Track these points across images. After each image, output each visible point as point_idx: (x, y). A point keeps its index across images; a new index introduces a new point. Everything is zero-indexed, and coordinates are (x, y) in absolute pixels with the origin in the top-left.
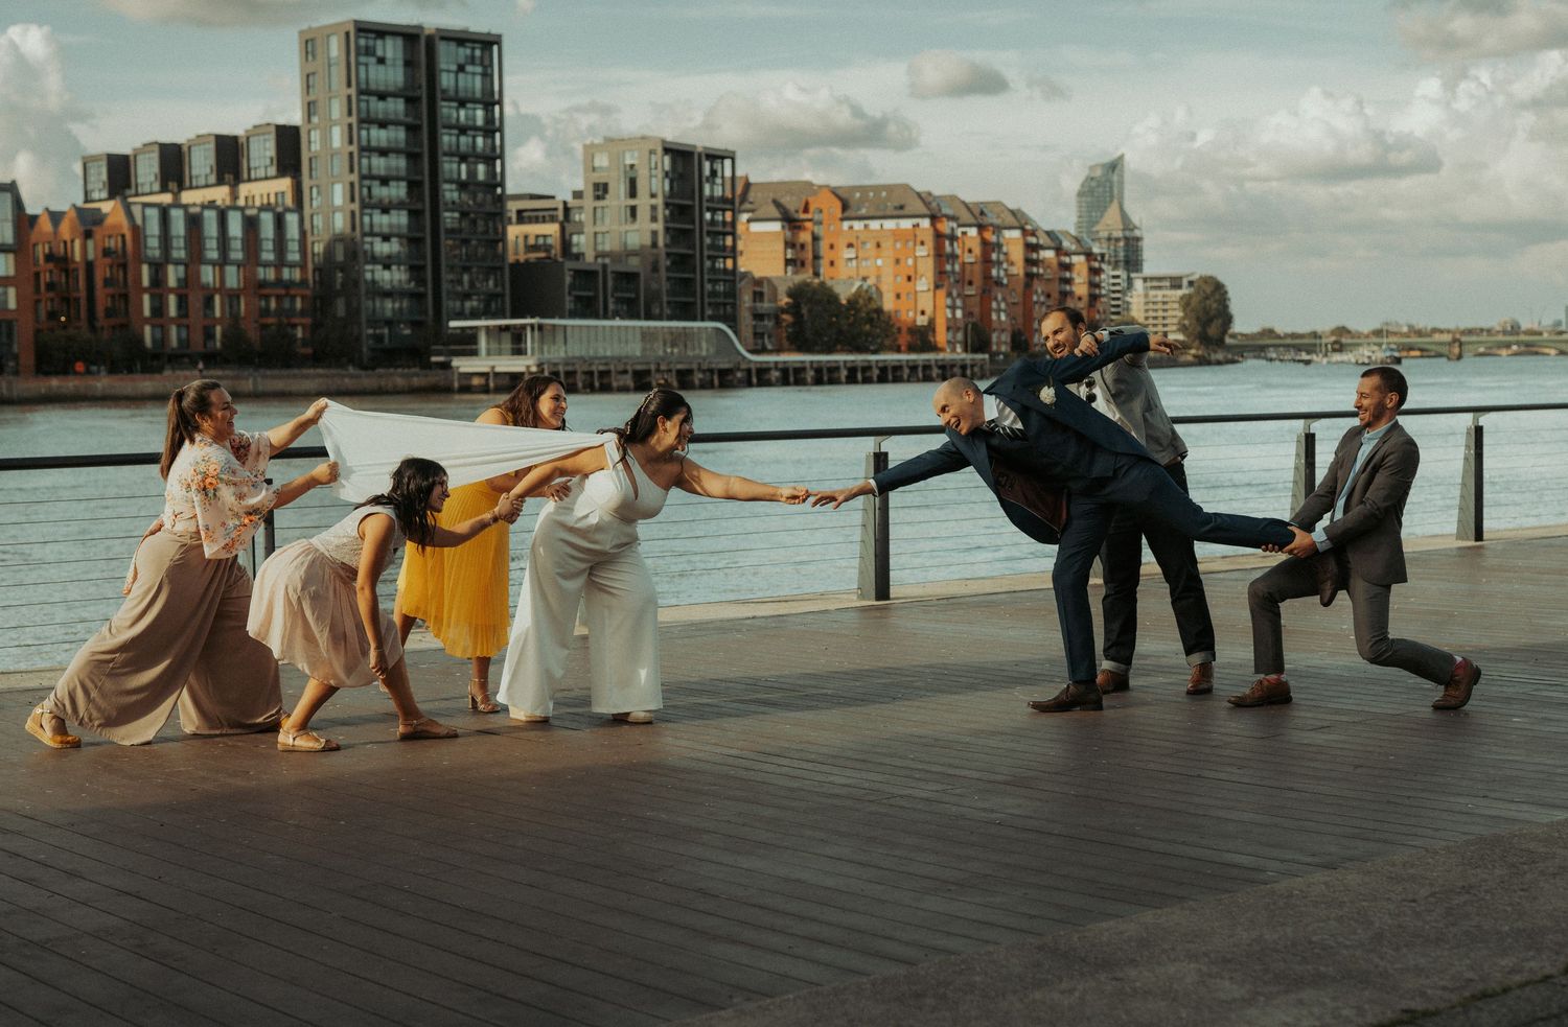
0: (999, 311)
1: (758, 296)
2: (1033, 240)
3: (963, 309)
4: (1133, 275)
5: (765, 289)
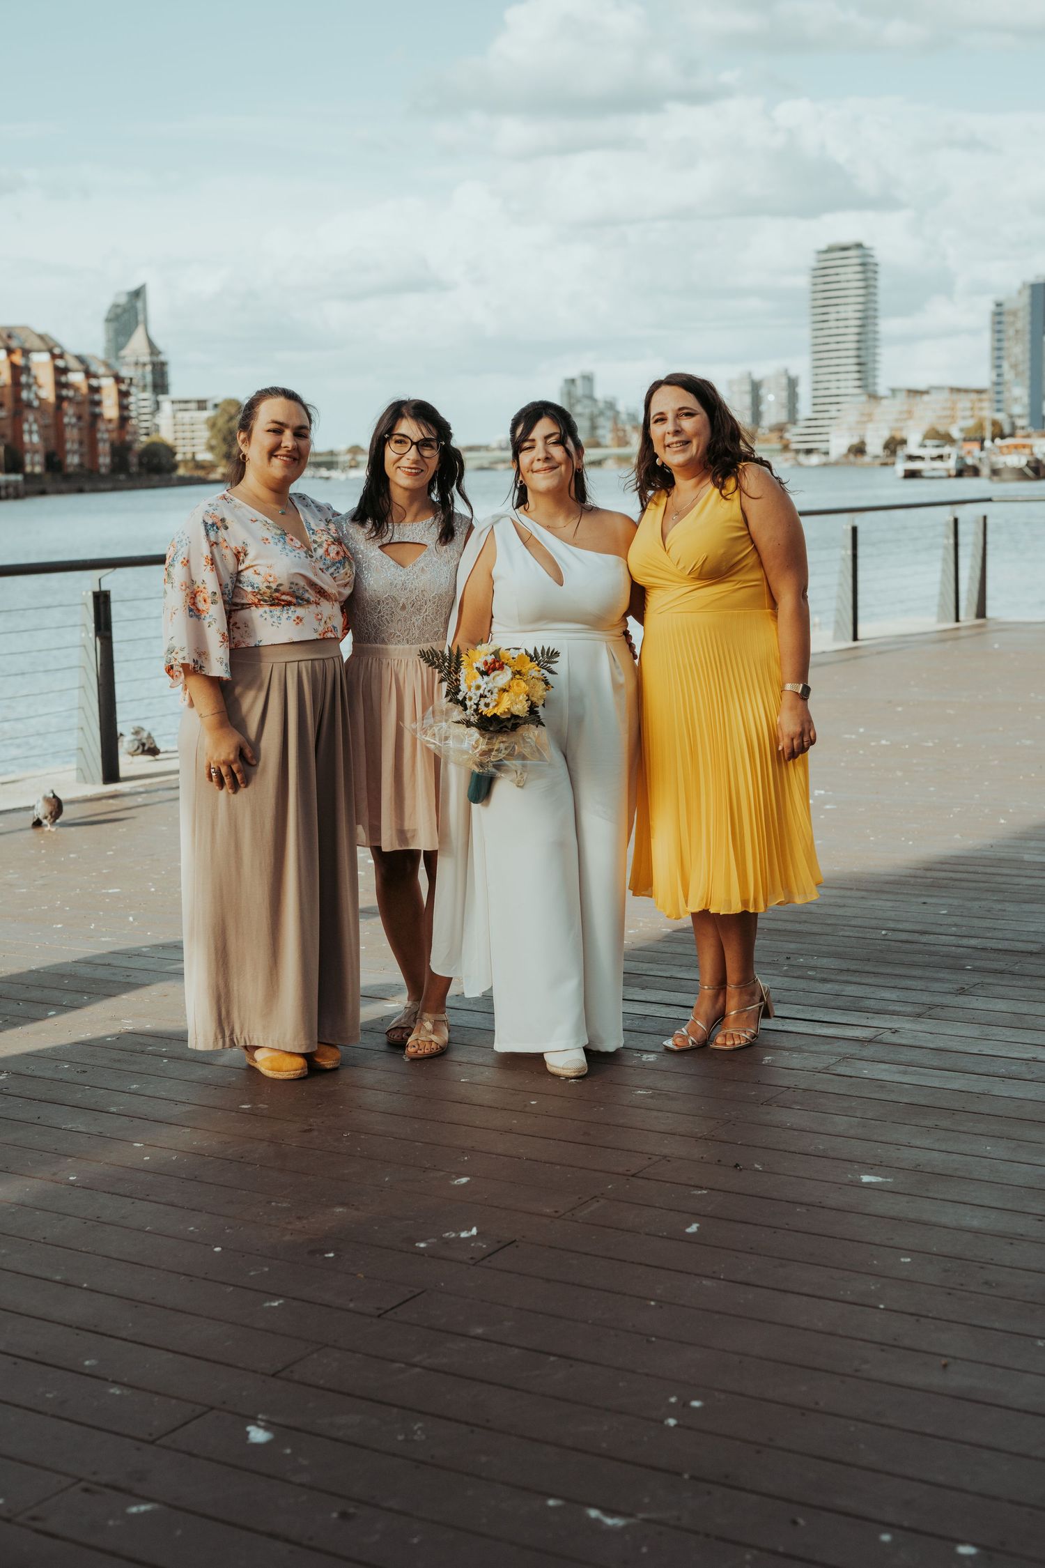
0: (31, 432)
2: (60, 363)
4: (161, 398)
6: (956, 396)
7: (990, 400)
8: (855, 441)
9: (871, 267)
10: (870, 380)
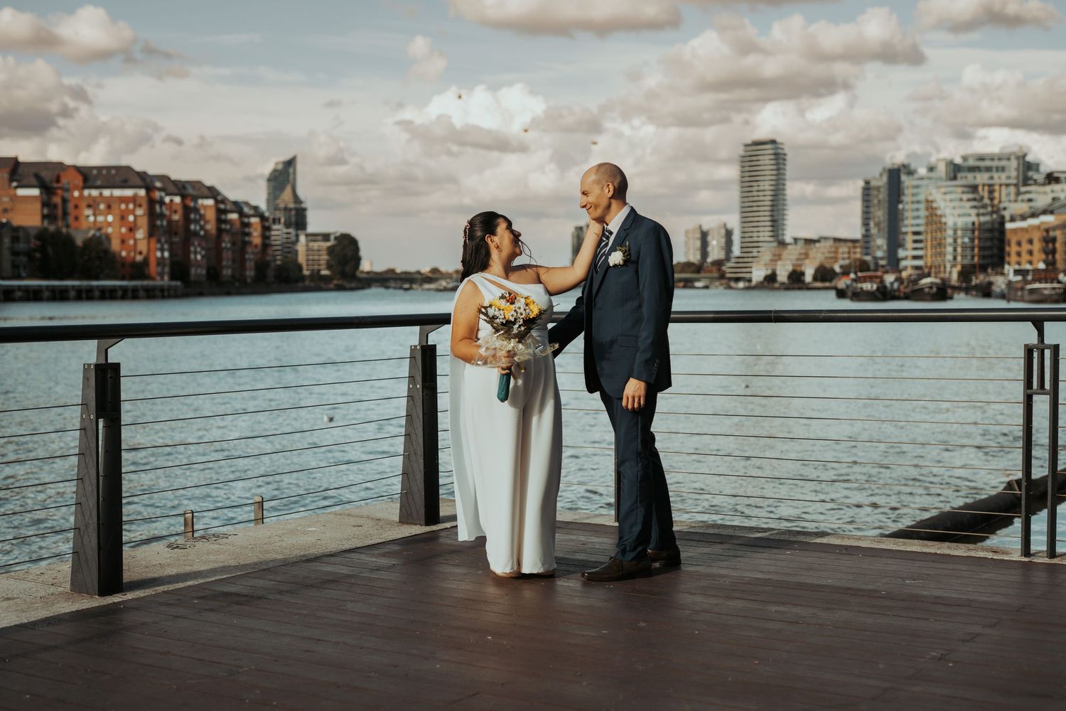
0: (196, 253)
1: (15, 239)
2: (222, 206)
3: (171, 251)
4: (299, 232)
5: (21, 234)
6: (837, 244)
7: (861, 247)
8: (769, 272)
9: (782, 156)
10: (780, 232)
